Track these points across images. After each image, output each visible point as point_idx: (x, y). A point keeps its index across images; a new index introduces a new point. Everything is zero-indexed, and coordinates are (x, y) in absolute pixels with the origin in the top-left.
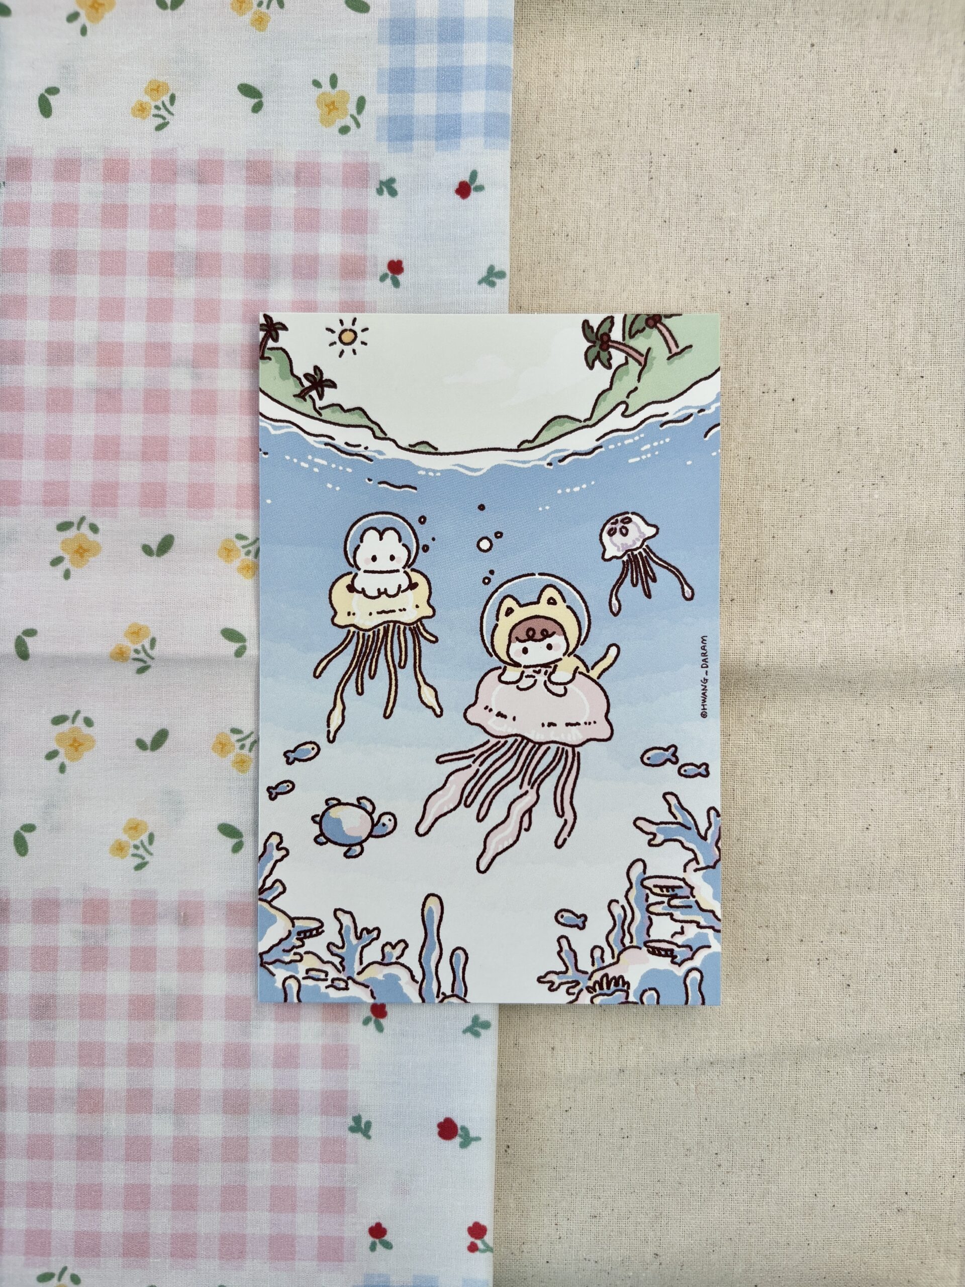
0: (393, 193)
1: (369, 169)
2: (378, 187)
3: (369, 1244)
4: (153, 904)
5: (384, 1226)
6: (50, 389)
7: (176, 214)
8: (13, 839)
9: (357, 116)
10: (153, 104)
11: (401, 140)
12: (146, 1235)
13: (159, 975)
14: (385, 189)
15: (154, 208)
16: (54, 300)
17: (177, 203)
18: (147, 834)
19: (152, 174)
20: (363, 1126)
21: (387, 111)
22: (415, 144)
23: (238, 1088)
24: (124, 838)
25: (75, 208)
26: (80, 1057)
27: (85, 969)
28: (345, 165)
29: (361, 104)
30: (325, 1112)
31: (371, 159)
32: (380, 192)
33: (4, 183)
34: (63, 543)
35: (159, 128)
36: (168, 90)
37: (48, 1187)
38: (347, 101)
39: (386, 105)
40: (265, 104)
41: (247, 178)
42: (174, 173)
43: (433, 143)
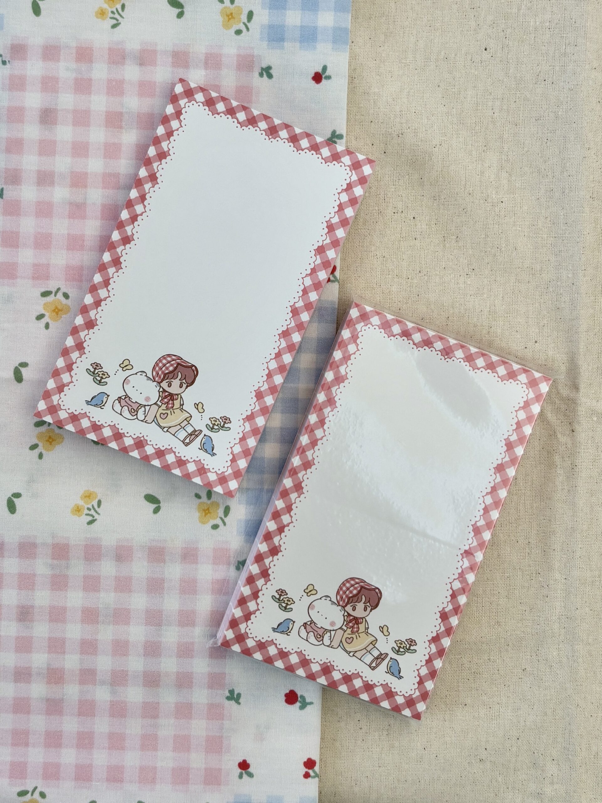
0: (270, 76)
1: (254, 59)
2: (260, 71)
3: (238, 774)
4: (99, 547)
5: (248, 762)
6: (38, 202)
7: (125, 86)
8: (6, 502)
9: (248, 24)
10: (110, 10)
11: (277, 41)
12: (90, 766)
13: (102, 595)
14: (265, 73)
15: (109, 81)
16: (41, 142)
17: (125, 79)
18: (97, 500)
19: (109, 58)
20: (235, 696)
21: (267, 21)
22: (286, 44)
23: (154, 670)
24: (81, 503)
25: (55, 80)
26: (49, 647)
27: (53, 590)
28: (239, 56)
29: (250, 15)
30: (211, 686)
31: (256, 52)
33: (9, 61)
34: (44, 304)
35: (114, 26)
36: (120, 1)
37: (26, 733)
38: (241, 14)
39: (267, 18)
40: (186, 13)
41: (173, 63)
42: (124, 58)
43: (298, 45)
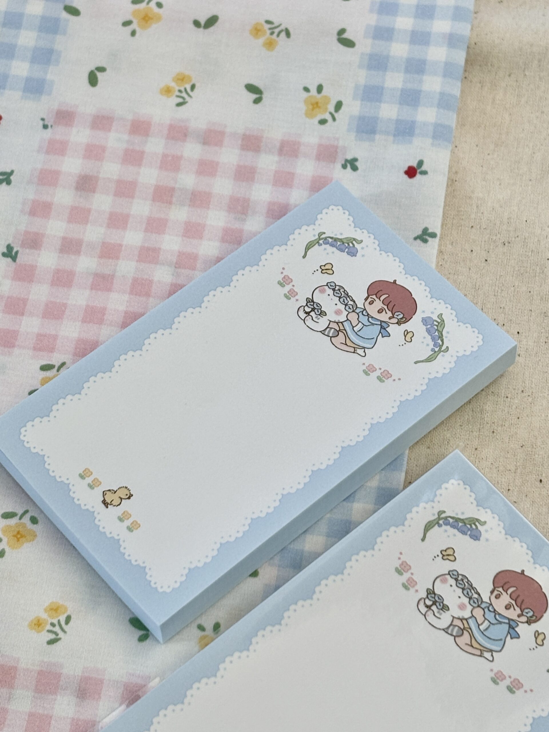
0: (355, 168)
1: (338, 150)
2: (343, 162)
4: (58, 676)
7: (182, 163)
9: (334, 113)
10: (177, 88)
11: (366, 133)
14: (349, 165)
15: (165, 156)
16: (73, 208)
17: (184, 155)
18: (65, 615)
19: (168, 134)
21: (358, 113)
22: (377, 137)
24: (44, 616)
25: (103, 149)
28: (320, 145)
29: (339, 106)
31: (341, 143)
32: (344, 167)
33: (52, 126)
34: (42, 379)
35: (179, 105)
36: (191, 81)
38: (328, 103)
39: (358, 109)
40: (264, 99)
41: (242, 145)
42: (186, 135)
43: (391, 138)
